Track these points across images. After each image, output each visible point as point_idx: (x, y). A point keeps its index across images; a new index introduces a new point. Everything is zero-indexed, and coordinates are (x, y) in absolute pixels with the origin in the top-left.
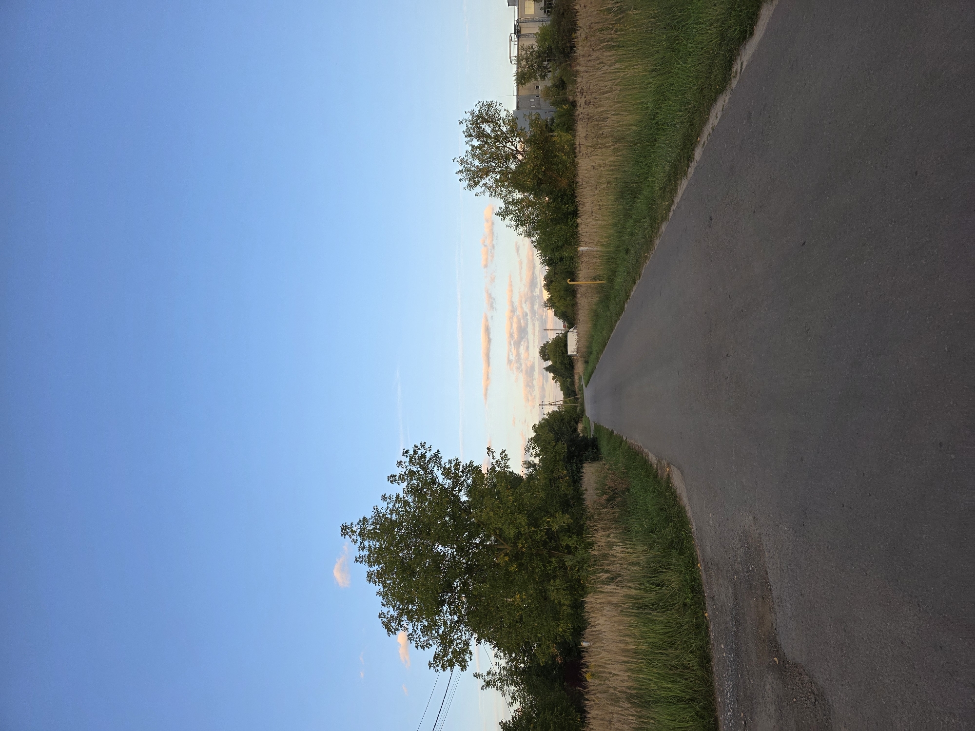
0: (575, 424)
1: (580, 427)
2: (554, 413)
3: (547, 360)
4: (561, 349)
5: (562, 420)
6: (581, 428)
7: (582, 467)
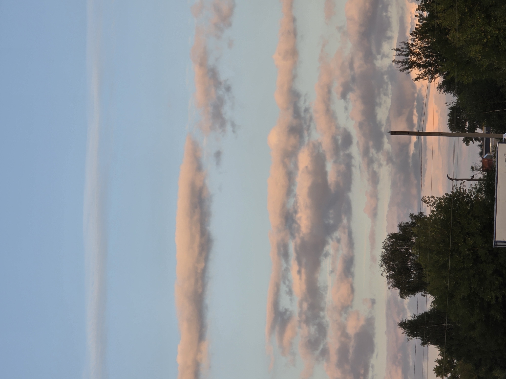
3: (413, 291)
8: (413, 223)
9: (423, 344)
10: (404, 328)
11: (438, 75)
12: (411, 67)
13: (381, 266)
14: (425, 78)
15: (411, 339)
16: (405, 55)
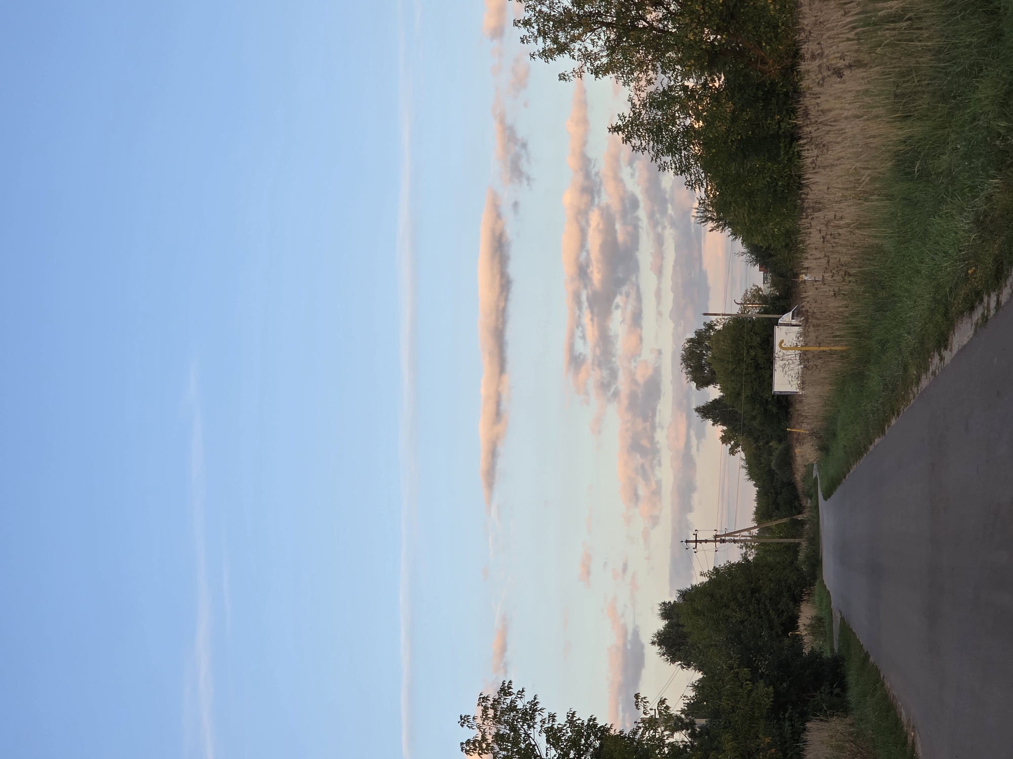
0: (791, 604)
1: (806, 614)
2: (732, 569)
3: (707, 384)
4: (753, 353)
5: (754, 591)
6: (808, 622)
7: (804, 729)
8: (706, 330)
9: (713, 425)
10: (698, 412)
11: (727, 227)
12: (706, 221)
13: (681, 364)
14: (717, 229)
15: (704, 420)
16: (702, 213)
